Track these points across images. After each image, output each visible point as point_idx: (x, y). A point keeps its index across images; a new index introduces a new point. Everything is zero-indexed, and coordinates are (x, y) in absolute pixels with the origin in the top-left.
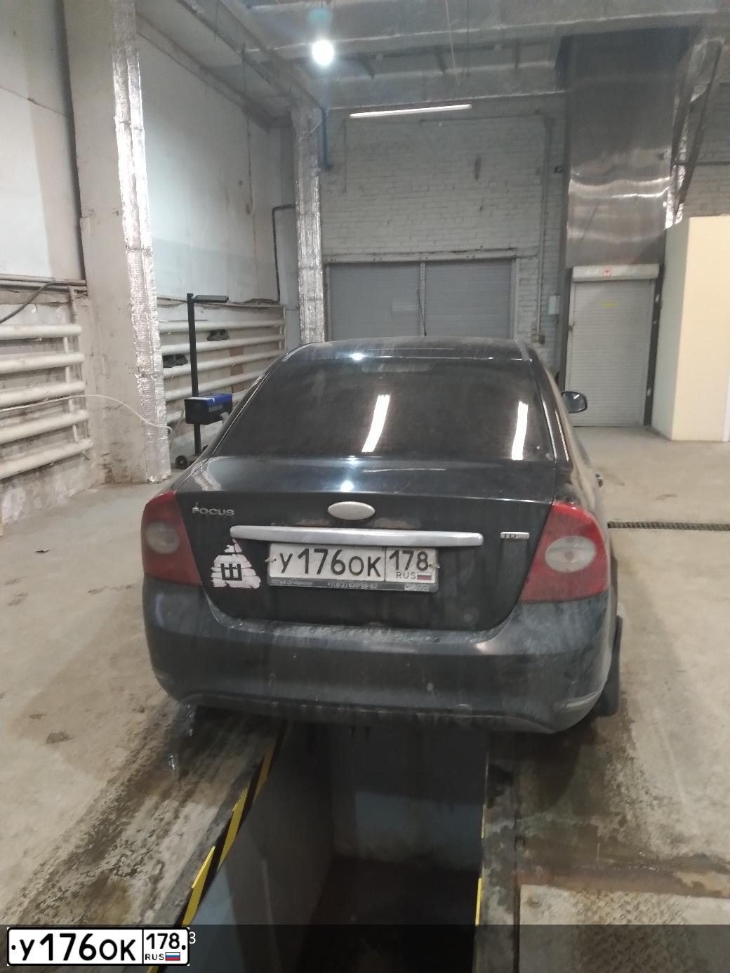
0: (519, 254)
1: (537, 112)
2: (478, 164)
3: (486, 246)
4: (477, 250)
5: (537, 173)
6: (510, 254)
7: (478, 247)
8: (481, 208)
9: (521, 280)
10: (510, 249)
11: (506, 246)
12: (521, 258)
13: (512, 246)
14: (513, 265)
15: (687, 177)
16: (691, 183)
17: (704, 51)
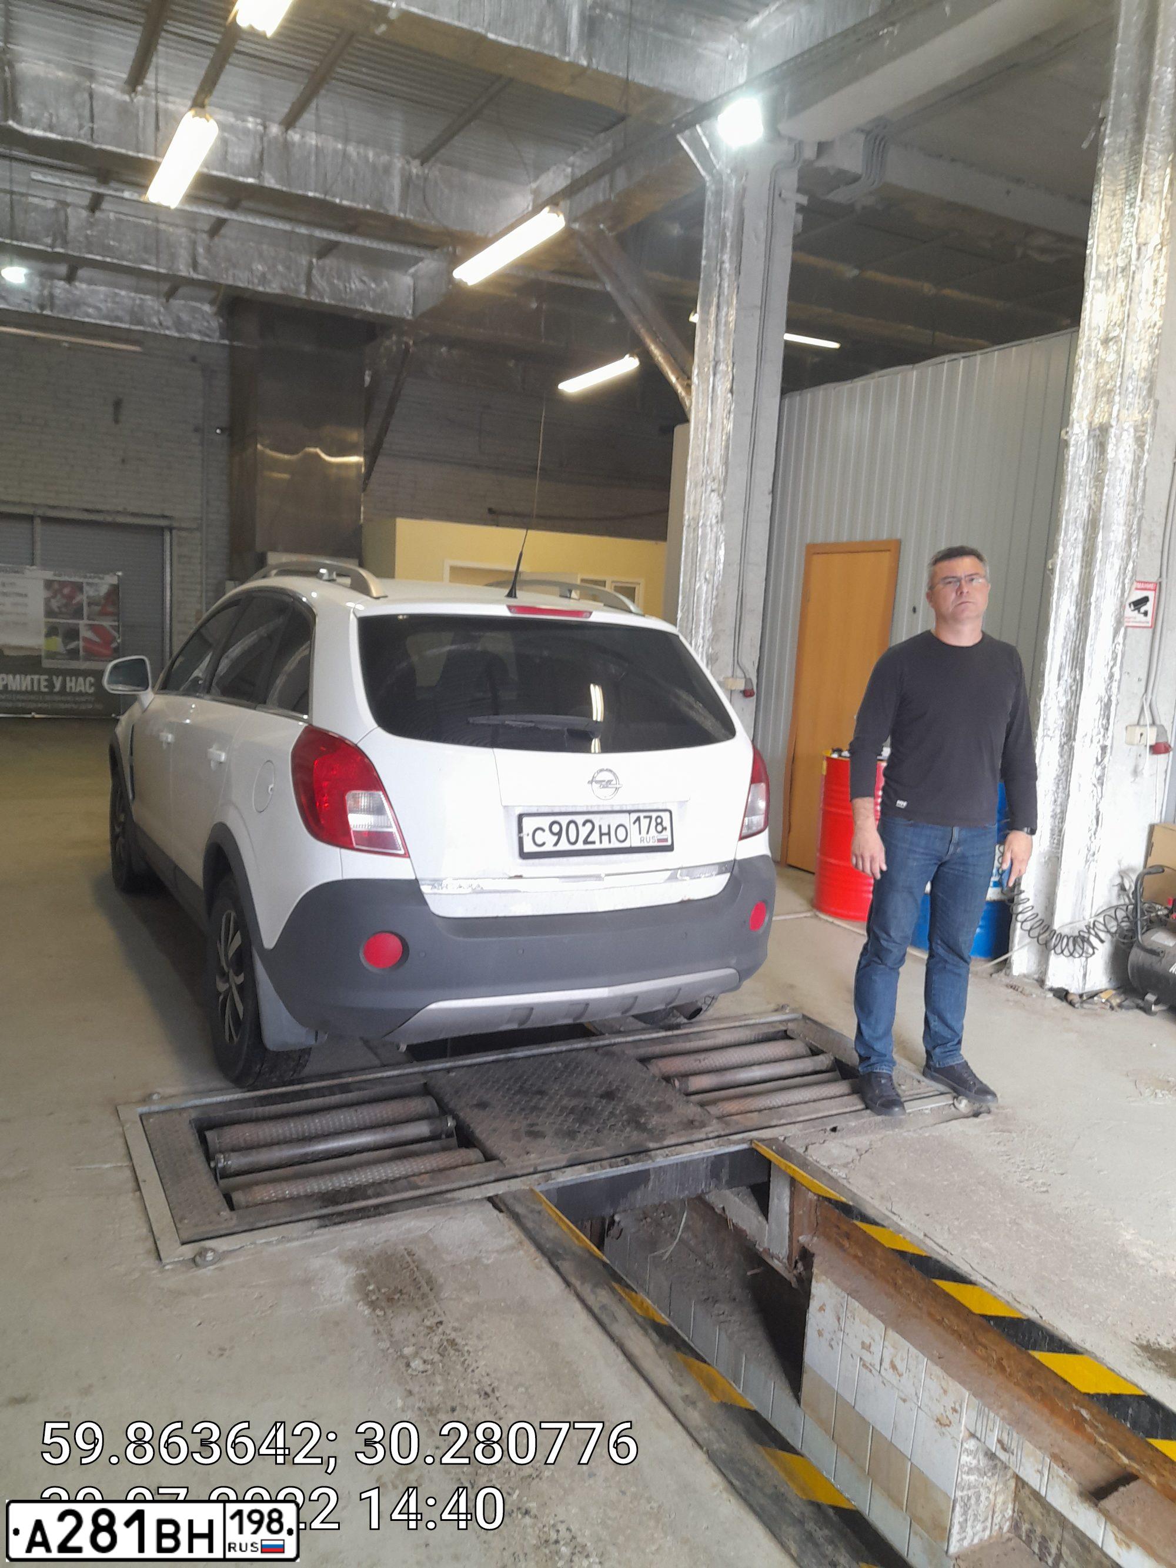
0: (175, 524)
1: (194, 359)
2: (118, 404)
3: (131, 509)
4: (118, 512)
5: (196, 430)
6: (163, 523)
7: (120, 509)
8: (123, 461)
9: (180, 556)
10: (164, 517)
11: (158, 513)
12: (180, 529)
13: (167, 513)
14: (167, 538)
15: (371, 465)
16: (373, 474)
17: (394, 348)
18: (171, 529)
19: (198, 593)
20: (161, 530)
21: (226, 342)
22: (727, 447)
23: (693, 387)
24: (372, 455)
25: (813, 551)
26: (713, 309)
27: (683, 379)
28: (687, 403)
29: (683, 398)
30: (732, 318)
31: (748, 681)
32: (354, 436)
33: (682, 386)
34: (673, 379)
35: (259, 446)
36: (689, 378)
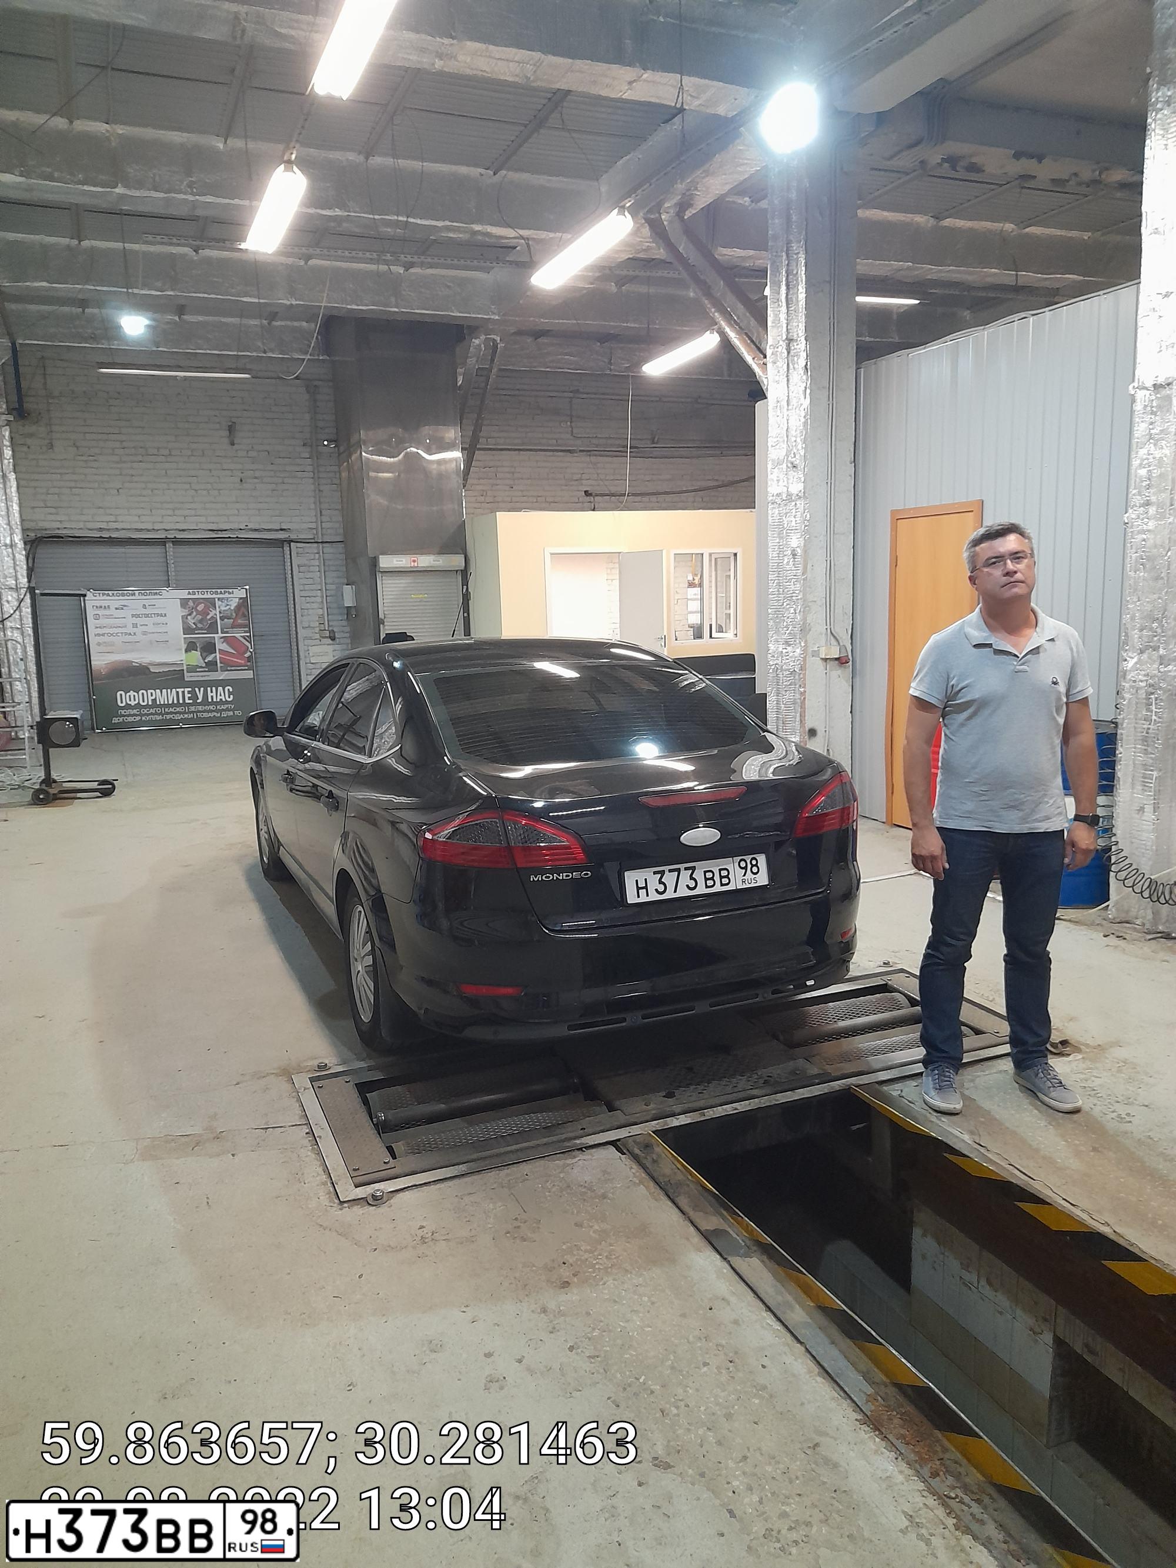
0: (293, 537)
2: (231, 429)
3: (251, 525)
4: (241, 530)
5: (304, 445)
6: (282, 536)
7: (242, 528)
8: (241, 481)
9: (299, 566)
10: (282, 530)
11: (277, 527)
12: (297, 541)
13: (285, 526)
14: (286, 549)
15: (469, 462)
16: (472, 468)
17: (483, 346)
18: (290, 541)
19: (319, 599)
20: (280, 543)
21: (328, 358)
22: (805, 423)
23: (769, 366)
24: (470, 451)
25: (897, 518)
26: (783, 288)
27: (759, 359)
28: (766, 383)
29: (760, 377)
30: (802, 296)
31: (842, 648)
32: (451, 433)
33: (758, 365)
34: (749, 359)
35: (363, 454)
36: (765, 357)
